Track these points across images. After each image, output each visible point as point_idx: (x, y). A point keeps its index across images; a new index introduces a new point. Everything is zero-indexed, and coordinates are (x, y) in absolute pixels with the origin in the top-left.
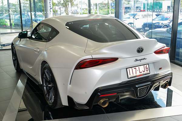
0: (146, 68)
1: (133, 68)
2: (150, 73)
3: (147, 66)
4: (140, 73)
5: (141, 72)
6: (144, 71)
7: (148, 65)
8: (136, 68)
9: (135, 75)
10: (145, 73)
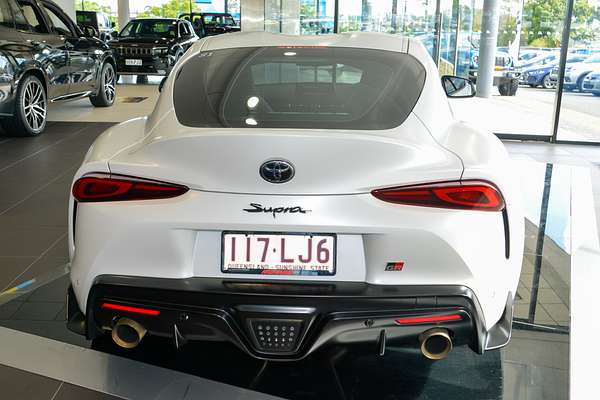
0: (320, 250)
1: (254, 238)
2: (334, 273)
3: (325, 241)
4: (283, 260)
5: (292, 261)
6: (305, 257)
7: (330, 239)
8: (267, 241)
9: (255, 263)
10: (308, 266)
